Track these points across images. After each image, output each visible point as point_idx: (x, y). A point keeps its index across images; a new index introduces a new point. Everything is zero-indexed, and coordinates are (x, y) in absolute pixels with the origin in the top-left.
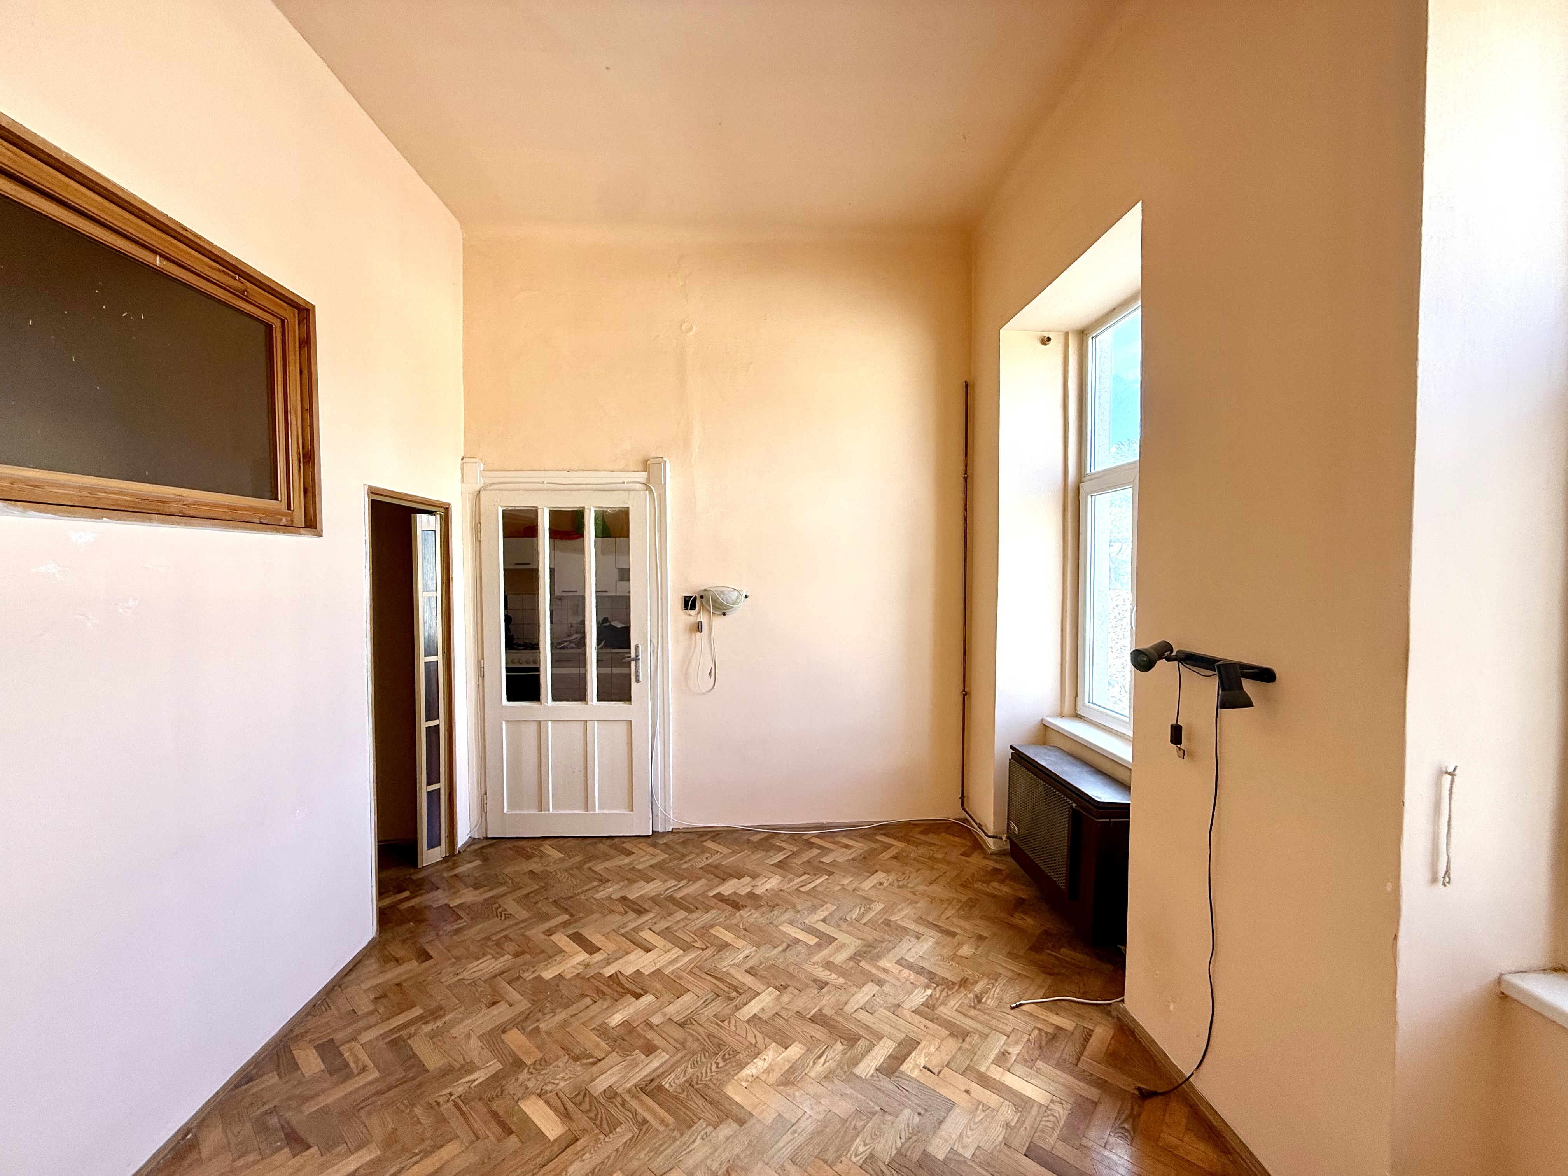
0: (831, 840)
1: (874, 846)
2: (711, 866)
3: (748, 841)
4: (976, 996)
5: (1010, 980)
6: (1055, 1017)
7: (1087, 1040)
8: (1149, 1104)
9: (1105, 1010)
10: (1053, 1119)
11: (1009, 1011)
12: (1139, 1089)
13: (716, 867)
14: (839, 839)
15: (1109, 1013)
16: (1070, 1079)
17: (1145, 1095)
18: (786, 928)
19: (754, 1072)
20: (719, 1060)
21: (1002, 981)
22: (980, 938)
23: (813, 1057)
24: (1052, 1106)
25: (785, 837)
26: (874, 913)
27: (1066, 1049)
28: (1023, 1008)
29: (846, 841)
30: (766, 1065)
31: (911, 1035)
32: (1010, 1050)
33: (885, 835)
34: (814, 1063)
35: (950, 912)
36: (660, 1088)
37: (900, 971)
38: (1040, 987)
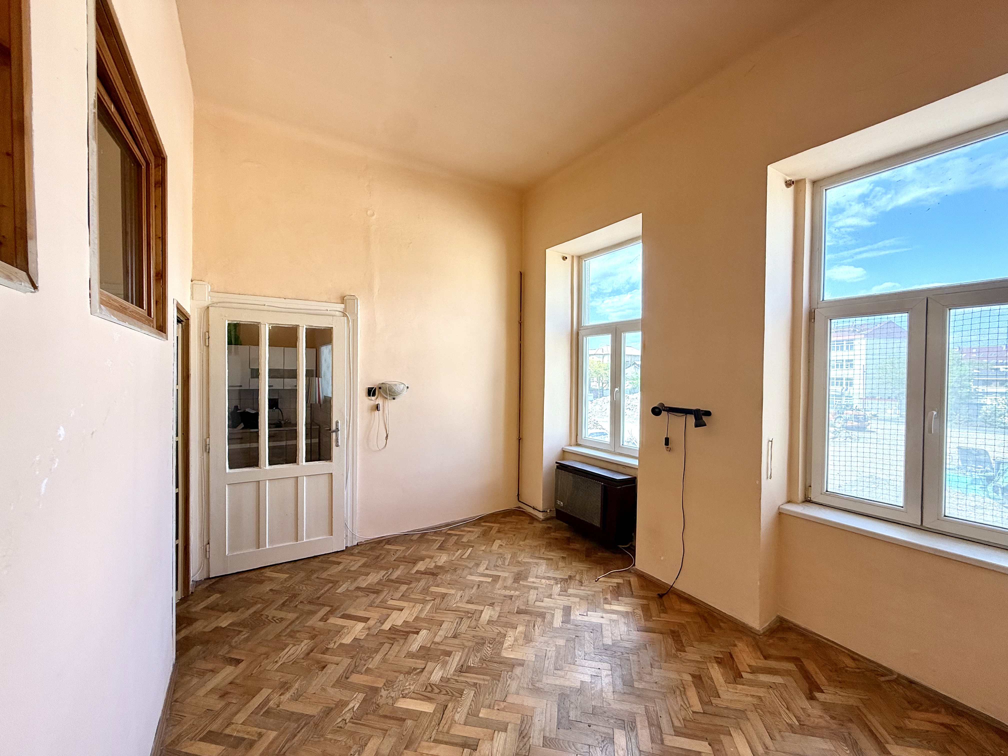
0: (459, 530)
1: (484, 528)
2: (400, 558)
3: (412, 540)
4: (579, 581)
5: (587, 571)
6: (613, 579)
7: (630, 584)
8: (664, 598)
9: (629, 571)
10: (638, 615)
11: (596, 583)
12: (658, 594)
13: (404, 558)
14: (462, 529)
15: (630, 572)
16: (635, 600)
17: (661, 596)
18: (470, 577)
19: (509, 643)
20: (488, 645)
21: (585, 572)
22: (563, 558)
23: (531, 628)
24: (635, 611)
25: (432, 534)
26: (509, 560)
27: (626, 590)
28: (599, 580)
29: (466, 529)
30: (513, 639)
31: (565, 605)
32: (607, 597)
33: (484, 522)
34: (534, 630)
35: (543, 550)
36: (469, 667)
37: (541, 581)
38: (600, 570)
